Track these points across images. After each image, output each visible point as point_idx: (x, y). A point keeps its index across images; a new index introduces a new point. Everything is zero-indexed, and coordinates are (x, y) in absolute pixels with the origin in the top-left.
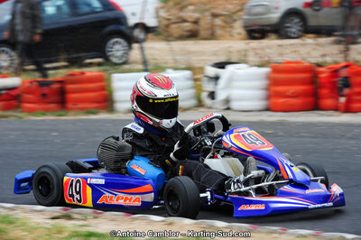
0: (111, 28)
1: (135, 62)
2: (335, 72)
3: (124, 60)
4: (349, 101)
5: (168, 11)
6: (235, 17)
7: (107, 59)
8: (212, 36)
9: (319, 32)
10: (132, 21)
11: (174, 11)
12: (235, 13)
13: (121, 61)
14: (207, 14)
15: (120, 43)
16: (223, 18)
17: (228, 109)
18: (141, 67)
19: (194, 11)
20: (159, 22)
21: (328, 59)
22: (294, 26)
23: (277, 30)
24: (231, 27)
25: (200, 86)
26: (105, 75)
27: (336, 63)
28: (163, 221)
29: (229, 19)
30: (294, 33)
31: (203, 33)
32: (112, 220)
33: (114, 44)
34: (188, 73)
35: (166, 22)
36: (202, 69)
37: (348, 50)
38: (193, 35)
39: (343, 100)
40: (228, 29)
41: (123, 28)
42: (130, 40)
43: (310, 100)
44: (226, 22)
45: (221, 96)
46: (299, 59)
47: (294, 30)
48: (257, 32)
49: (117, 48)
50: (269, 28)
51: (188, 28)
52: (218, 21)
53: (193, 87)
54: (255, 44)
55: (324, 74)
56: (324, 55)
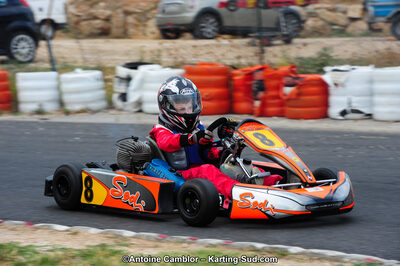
0: (15, 24)
1: (42, 61)
2: (250, 75)
3: (30, 58)
4: (264, 105)
5: (77, 7)
6: (149, 15)
7: (12, 57)
8: (124, 35)
9: (235, 32)
10: (39, 17)
11: (84, 7)
12: (148, 11)
13: (27, 59)
14: (119, 11)
15: (26, 40)
16: (135, 15)
17: (140, 111)
18: (47, 65)
19: (105, 8)
20: (68, 18)
21: (243, 61)
22: (209, 27)
23: (192, 29)
24: (145, 26)
25: (111, 87)
26: (9, 74)
27: (251, 65)
28: (67, 231)
29: (143, 17)
30: (209, 33)
31: (115, 31)
32: (13, 230)
33: (19, 41)
34: (98, 73)
35: (75, 19)
36: (113, 70)
37: (263, 52)
38: (104, 33)
39: (257, 103)
40: (141, 28)
41: (29, 24)
42: (37, 37)
43: (224, 103)
44: (139, 21)
45: (133, 97)
46: (213, 60)
47: (209, 30)
48: (171, 32)
49: (22, 46)
50: (182, 28)
51: (99, 26)
52: (131, 19)
53: (104, 88)
54: (168, 43)
55: (239, 76)
56: (239, 57)
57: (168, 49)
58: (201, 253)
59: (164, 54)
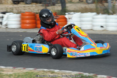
57: (16, 8)
58: (26, 73)
59: (14, 9)
